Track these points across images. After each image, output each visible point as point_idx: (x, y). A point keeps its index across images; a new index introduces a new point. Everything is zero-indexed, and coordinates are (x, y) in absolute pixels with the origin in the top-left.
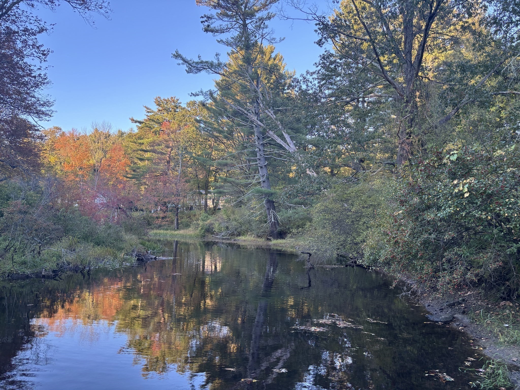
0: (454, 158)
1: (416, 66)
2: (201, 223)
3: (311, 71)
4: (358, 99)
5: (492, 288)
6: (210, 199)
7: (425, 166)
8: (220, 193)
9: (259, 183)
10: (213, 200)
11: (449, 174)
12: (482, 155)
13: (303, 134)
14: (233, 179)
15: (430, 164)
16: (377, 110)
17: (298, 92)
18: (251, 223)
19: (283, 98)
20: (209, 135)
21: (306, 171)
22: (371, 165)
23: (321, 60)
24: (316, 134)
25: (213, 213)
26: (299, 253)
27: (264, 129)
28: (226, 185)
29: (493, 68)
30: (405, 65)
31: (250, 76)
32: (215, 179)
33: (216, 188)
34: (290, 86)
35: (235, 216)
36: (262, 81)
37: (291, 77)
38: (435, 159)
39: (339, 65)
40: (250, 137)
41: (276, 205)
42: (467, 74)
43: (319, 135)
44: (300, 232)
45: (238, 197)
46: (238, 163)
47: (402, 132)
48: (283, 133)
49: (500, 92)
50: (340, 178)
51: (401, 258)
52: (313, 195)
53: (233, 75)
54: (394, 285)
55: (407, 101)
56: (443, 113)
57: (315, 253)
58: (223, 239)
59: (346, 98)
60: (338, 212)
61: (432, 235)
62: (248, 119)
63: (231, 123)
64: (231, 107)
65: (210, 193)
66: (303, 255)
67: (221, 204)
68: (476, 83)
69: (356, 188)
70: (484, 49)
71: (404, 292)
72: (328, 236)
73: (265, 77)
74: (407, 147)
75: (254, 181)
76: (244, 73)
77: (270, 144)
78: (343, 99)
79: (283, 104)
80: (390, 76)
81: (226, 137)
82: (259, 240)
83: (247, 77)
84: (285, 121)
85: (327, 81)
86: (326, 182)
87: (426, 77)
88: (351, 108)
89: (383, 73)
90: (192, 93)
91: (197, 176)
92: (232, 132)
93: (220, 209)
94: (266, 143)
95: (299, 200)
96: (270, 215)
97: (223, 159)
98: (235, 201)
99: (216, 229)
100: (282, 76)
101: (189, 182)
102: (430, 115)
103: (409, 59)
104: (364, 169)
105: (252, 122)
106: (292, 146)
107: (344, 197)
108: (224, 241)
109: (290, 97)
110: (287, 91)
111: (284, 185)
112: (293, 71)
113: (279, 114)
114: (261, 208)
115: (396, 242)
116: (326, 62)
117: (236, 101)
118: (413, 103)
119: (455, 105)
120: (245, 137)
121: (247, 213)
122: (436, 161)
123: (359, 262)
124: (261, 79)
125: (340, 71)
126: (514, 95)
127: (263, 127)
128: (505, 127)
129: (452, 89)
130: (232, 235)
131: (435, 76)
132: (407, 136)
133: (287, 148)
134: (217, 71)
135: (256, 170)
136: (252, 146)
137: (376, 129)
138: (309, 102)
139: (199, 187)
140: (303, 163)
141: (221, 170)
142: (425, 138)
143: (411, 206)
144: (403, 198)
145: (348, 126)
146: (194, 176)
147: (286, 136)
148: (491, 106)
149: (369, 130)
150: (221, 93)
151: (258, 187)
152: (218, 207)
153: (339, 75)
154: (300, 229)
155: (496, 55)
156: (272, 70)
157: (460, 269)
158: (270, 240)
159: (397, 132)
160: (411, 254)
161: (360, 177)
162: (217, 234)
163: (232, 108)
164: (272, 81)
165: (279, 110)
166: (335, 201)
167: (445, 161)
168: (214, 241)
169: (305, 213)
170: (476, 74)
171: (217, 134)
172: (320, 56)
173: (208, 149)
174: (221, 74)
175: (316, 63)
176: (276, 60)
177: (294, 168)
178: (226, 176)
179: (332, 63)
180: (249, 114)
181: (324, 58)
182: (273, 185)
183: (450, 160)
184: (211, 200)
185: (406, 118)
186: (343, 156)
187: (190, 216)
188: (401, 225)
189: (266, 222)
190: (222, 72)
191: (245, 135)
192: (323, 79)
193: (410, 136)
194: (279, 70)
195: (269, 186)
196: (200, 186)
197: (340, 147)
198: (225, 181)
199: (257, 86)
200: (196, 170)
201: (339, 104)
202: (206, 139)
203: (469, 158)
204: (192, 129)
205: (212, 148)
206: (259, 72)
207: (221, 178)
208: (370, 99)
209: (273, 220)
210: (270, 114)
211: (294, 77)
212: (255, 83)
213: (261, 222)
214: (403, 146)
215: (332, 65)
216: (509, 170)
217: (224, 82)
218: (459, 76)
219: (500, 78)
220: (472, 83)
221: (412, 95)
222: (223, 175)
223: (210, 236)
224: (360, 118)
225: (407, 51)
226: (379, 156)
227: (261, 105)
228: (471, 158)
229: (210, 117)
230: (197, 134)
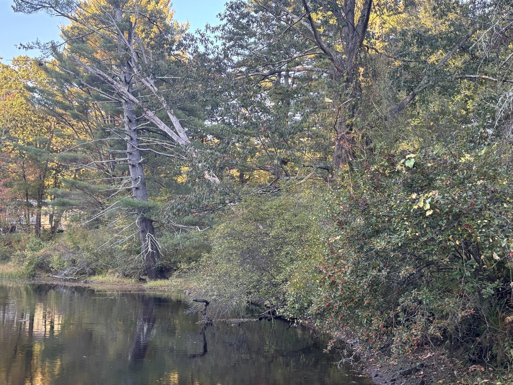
0: (410, 164)
1: (360, 31)
2: (29, 254)
3: (213, 25)
4: (279, 72)
5: (459, 347)
6: (46, 215)
7: (372, 173)
8: (64, 204)
9: (129, 190)
10: (51, 217)
11: (404, 186)
12: (446, 161)
13: (200, 118)
14: (85, 183)
15: (379, 171)
16: (307, 90)
17: (192, 55)
18: (114, 254)
19: (169, 63)
20: (48, 111)
21: (204, 175)
22: (297, 169)
23: (228, 10)
24: (219, 119)
25: (50, 238)
26: (191, 301)
27: (140, 108)
28: (74, 192)
29: (458, 43)
30: (346, 29)
31: (119, 25)
32: (55, 183)
33: (57, 196)
34: (181, 44)
35: (87, 243)
36: (135, 33)
37: (183, 31)
38: (386, 164)
39: (254, 20)
40: (116, 118)
41: (155, 225)
42: (425, 48)
43: (223, 121)
44: (192, 268)
45: (94, 213)
46: (96, 159)
47: (341, 123)
48: (169, 114)
49: (467, 76)
50: (253, 186)
51: (340, 307)
52: (213, 210)
53: (90, 20)
54: (329, 348)
55: (347, 79)
56: (396, 100)
57: (215, 300)
58: (66, 280)
59: (263, 70)
60: (250, 236)
61: (383, 271)
62: (114, 89)
63: (84, 95)
64: (86, 71)
65: (46, 204)
66: (196, 304)
67: (64, 223)
68: (437, 61)
69: (276, 202)
70: (446, 15)
71: (344, 358)
72: (234, 274)
73: (141, 28)
74: (347, 146)
75: (121, 188)
76: (109, 20)
77: (149, 131)
78: (257, 71)
79: (169, 72)
80: (324, 43)
81: (75, 116)
82: (127, 281)
83: (113, 26)
84: (172, 97)
85: (236, 42)
86: (234, 192)
87: (373, 48)
88: (269, 84)
89: (316, 38)
90: (21, 45)
91: (24, 176)
92: (87, 108)
93: (62, 231)
94: (142, 129)
95: (192, 219)
96: (145, 241)
97: (70, 151)
98: (88, 219)
99: (54, 265)
100: (168, 29)
101: (11, 186)
102: (378, 101)
103: (351, 20)
104: (287, 175)
105: (120, 95)
106: (182, 135)
107: (259, 215)
108: (67, 284)
109: (180, 61)
110: (176, 52)
111: (169, 195)
112: (186, 23)
113: (164, 87)
114: (131, 230)
115: (333, 283)
116: (234, 13)
117: (94, 60)
118: (356, 82)
119: (410, 89)
120: (107, 118)
121: (108, 237)
122: (387, 167)
123: (280, 312)
124: (136, 30)
125: (255, 29)
126: (484, 81)
127: (137, 104)
128: (472, 122)
129: (406, 67)
130: (81, 274)
131: (385, 48)
132: (347, 130)
133: (175, 137)
134: (65, 12)
135: (125, 170)
136: (120, 132)
137: (305, 117)
138: (209, 71)
139: (27, 195)
140: (199, 162)
141: (67, 168)
142: (371, 133)
143: (352, 229)
144: (342, 218)
145: (265, 110)
146: (19, 176)
147: (173, 119)
148: (456, 93)
149: (295, 118)
150: (70, 46)
151: (128, 197)
152: (59, 228)
153: (253, 34)
154: (193, 264)
155: (461, 25)
156: (154, 18)
157: (420, 321)
158: (144, 281)
159: (334, 123)
160: (353, 300)
161: (282, 186)
162: (56, 273)
163: (88, 70)
164: (152, 35)
165: (163, 80)
166: (246, 220)
167: (398, 167)
168: (50, 283)
169: (202, 239)
170: (437, 48)
171: (61, 111)
172: (227, 4)
173: (45, 133)
174: (71, 18)
175: (220, 15)
176: (159, 4)
177: (185, 169)
178: (75, 178)
179: (243, 16)
180: (115, 83)
181: (231, 7)
182: (151, 195)
183: (405, 167)
184: (48, 217)
185: (347, 104)
186: (257, 154)
187: (10, 243)
188: (339, 257)
189: (138, 253)
190: (73, 14)
191: (107, 114)
192: (230, 39)
193: (351, 130)
194: (163, 19)
195: (145, 196)
196: (30, 193)
197: (255, 141)
198: (73, 185)
199: (130, 42)
200: (23, 167)
201: (252, 77)
202: (43, 118)
203: (429, 165)
204: (19, 101)
205: (52, 132)
206: (133, 20)
207: (65, 181)
208: (297, 74)
209: (150, 250)
210: (149, 85)
211: (187, 32)
212: (126, 35)
213: (130, 252)
214: (341, 143)
215: (243, 19)
216: (479, 183)
217: (76, 31)
218: (415, 49)
219: (467, 57)
220: (432, 60)
221: (354, 73)
222: (68, 176)
223: (44, 275)
224: (282, 100)
225: (348, 8)
226: (308, 156)
227: (135, 70)
228: (432, 164)
229: (50, 83)
230: (27, 110)
